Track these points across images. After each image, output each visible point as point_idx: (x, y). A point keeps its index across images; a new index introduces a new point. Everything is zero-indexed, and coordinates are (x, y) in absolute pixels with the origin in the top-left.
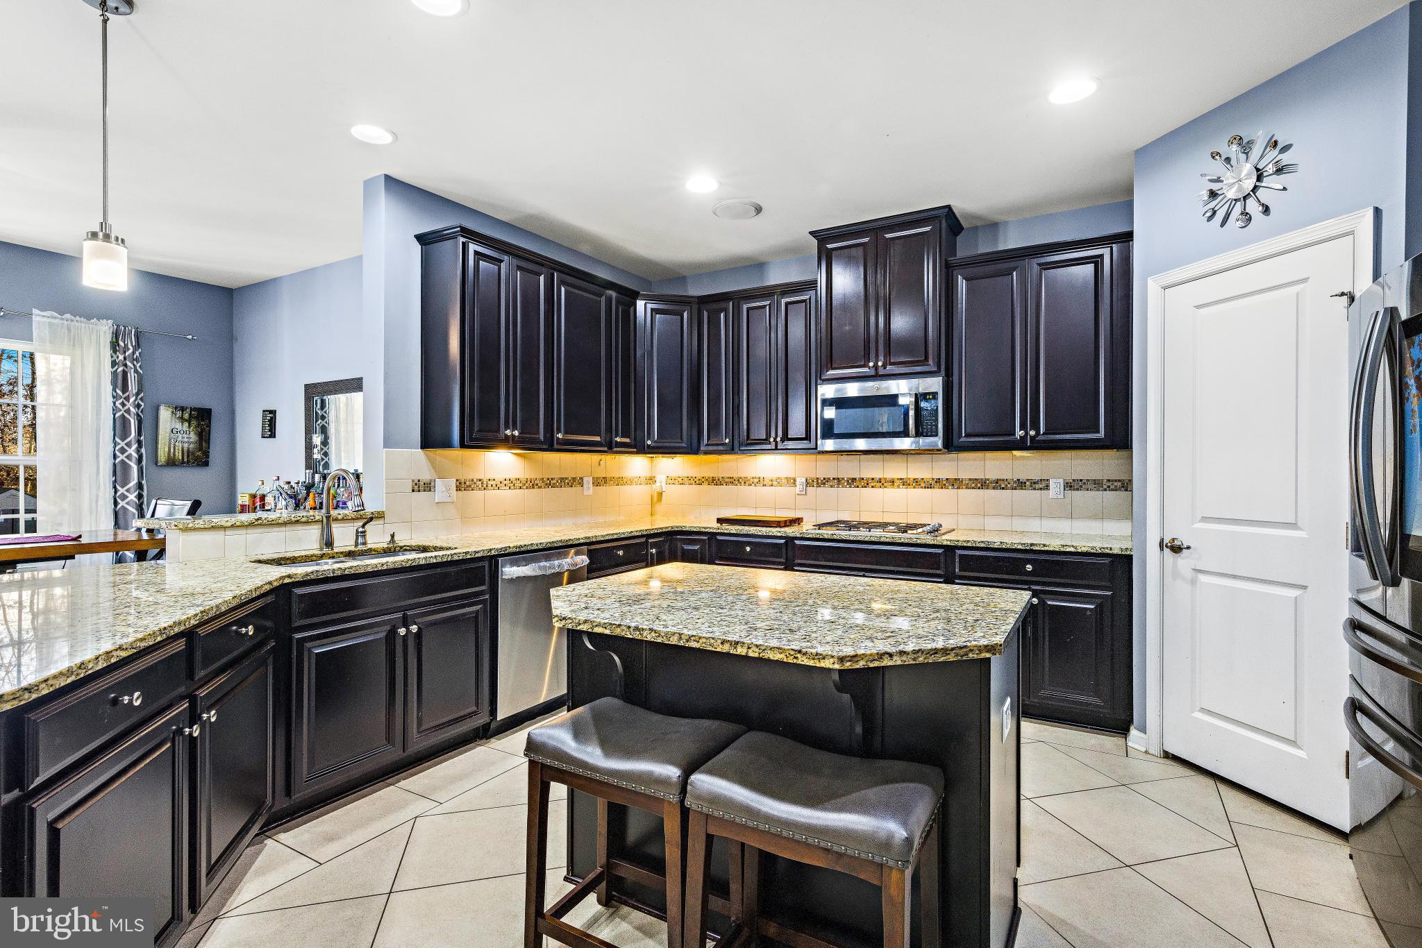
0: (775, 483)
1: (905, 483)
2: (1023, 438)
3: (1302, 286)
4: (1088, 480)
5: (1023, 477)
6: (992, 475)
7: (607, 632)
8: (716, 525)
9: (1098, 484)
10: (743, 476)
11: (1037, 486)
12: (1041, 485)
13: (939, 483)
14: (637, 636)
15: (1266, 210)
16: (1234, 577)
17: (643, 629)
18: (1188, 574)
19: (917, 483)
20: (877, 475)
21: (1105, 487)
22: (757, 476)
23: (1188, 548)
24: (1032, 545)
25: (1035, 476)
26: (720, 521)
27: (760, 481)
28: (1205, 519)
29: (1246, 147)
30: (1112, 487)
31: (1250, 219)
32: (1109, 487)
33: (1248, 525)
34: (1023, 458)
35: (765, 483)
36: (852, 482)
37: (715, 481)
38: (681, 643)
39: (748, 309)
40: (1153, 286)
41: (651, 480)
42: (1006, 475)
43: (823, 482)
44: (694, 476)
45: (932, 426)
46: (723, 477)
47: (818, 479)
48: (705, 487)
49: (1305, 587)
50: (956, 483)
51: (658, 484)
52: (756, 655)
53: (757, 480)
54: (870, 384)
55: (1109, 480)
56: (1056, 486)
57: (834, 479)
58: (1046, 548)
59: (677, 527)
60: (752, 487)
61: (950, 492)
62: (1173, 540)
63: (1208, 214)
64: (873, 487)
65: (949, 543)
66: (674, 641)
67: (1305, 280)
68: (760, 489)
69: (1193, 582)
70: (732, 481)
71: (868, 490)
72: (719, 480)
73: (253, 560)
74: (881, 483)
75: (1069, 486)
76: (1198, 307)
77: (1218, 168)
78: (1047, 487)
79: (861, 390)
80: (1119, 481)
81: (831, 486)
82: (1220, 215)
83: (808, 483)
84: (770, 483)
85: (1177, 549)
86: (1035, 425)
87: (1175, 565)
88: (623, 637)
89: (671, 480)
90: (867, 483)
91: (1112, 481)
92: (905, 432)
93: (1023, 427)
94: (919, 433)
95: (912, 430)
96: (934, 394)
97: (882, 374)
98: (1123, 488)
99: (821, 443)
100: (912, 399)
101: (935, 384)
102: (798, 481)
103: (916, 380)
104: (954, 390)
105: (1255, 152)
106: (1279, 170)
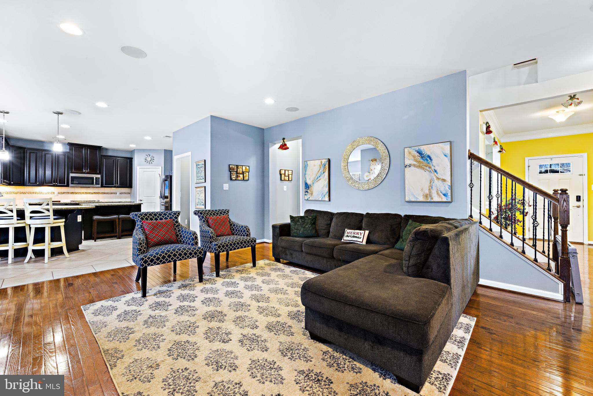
0: (47, 193)
1: (86, 193)
3: (155, 172)
4: (123, 192)
5: (112, 192)
6: (106, 192)
9: (125, 193)
11: (115, 194)
13: (95, 193)
15: (152, 163)
16: (148, 203)
19: (89, 193)
20: (79, 192)
25: (114, 192)
28: (144, 197)
29: (150, 155)
30: (127, 194)
31: (150, 164)
33: (148, 197)
34: (113, 189)
36: (72, 193)
37: (23, 193)
39: (46, 154)
40: (138, 168)
45: (98, 183)
47: (62, 192)
48: (19, 194)
49: (155, 203)
50: (98, 193)
54: (83, 174)
55: (127, 192)
56: (118, 193)
61: (97, 195)
62: (140, 200)
64: (78, 194)
72: (25, 192)
75: (120, 194)
76: (144, 171)
77: (146, 156)
81: (66, 194)
82: (147, 162)
83: (58, 193)
86: (117, 184)
90: (76, 193)
92: (93, 184)
93: (115, 184)
94: (96, 184)
95: (95, 183)
96: (99, 178)
97: (88, 173)
98: (129, 194)
99: (70, 185)
100: (95, 178)
101: (99, 176)
102: (55, 193)
103: (95, 175)
104: (102, 177)
105: (150, 157)
106: (153, 159)
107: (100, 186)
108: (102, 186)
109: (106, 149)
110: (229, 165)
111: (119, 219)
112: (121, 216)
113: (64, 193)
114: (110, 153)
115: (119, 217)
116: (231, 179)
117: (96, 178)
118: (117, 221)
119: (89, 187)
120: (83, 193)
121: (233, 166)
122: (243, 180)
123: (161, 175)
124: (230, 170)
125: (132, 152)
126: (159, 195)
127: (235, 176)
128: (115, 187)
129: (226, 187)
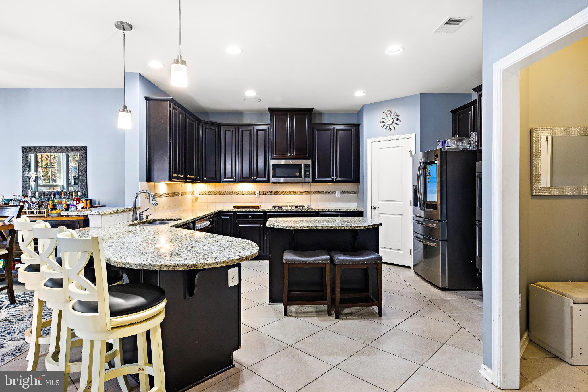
0: (247, 193)
1: (294, 193)
2: (333, 179)
3: (401, 148)
4: (346, 191)
5: (329, 191)
6: (320, 190)
7: (308, 229)
8: (233, 209)
9: (349, 192)
10: (234, 191)
11: (333, 193)
12: (334, 193)
13: (305, 192)
14: (316, 229)
15: (395, 129)
16: (388, 214)
17: (318, 227)
18: (377, 214)
19: (298, 193)
20: (284, 190)
21: (350, 193)
22: (240, 191)
23: (378, 208)
24: (340, 210)
25: (332, 190)
26: (234, 207)
27: (241, 193)
28: (381, 201)
29: (390, 112)
30: (352, 193)
31: (391, 130)
32: (351, 193)
33: (388, 201)
34: (330, 185)
35: (243, 193)
36: (276, 193)
37: (222, 193)
38: (328, 229)
39: (242, 131)
40: (369, 141)
41: (193, 193)
42: (324, 190)
43: (266, 193)
44: (212, 191)
45: (308, 175)
46: (225, 192)
47: (264, 192)
48: (218, 195)
49: (402, 215)
50: (310, 193)
51: (195, 194)
52: (346, 229)
53: (239, 193)
54: (288, 161)
55: (351, 191)
56: (338, 193)
57: (270, 192)
58: (343, 210)
59: (220, 210)
60: (238, 195)
61: (308, 195)
62: (374, 206)
63: (382, 126)
64: (283, 194)
65: (317, 210)
66: (326, 228)
67: (402, 146)
68: (241, 196)
69: (379, 216)
70: (229, 193)
71: (282, 195)
72: (224, 192)
73: (129, 224)
74: (286, 193)
75: (341, 193)
76: (380, 148)
77: (384, 116)
78: (336, 193)
79: (285, 162)
80: (354, 191)
81: (269, 194)
82: (385, 127)
83: (260, 193)
84: (245, 193)
85: (375, 208)
86: (336, 176)
87: (374, 212)
88: (312, 229)
89: (201, 193)
90: (281, 193)
91: (352, 191)
92: (300, 177)
93: (333, 176)
94: (305, 177)
95: (303, 176)
96: (309, 165)
97: (294, 158)
98: (355, 193)
99: (272, 180)
100: (303, 166)
101: (309, 162)
102: (256, 193)
103: (304, 161)
104: (313, 163)
105: (392, 115)
106: (397, 120)
107: (310, 179)
108: (314, 181)
109: (320, 114)
112: (337, 257)
114: (326, 121)
115: (332, 259)
117: (305, 166)
118: (328, 269)
119: (296, 183)
120: (290, 192)
123: (413, 153)
125: (359, 113)
126: (410, 196)
128: (332, 181)
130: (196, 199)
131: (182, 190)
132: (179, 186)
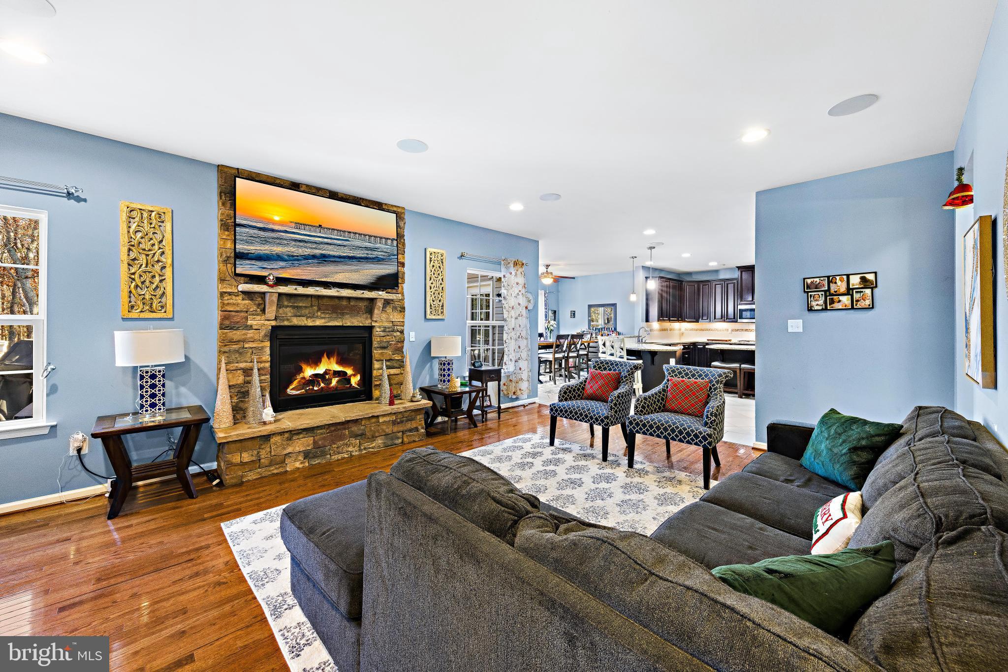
26: (708, 340)
27: (717, 330)
35: (719, 330)
36: (746, 330)
37: (702, 330)
39: (715, 285)
41: (680, 330)
47: (735, 329)
51: (682, 330)
57: (741, 329)
83: (732, 331)
89: (686, 330)
99: (739, 320)
102: (729, 331)
110: (804, 279)
111: (740, 369)
112: (743, 366)
113: (737, 330)
115: (740, 367)
116: (810, 309)
118: (738, 371)
121: (818, 280)
122: (852, 308)
124: (809, 288)
127: (821, 302)
129: (795, 326)
130: (683, 334)
131: (671, 327)
132: (667, 325)
